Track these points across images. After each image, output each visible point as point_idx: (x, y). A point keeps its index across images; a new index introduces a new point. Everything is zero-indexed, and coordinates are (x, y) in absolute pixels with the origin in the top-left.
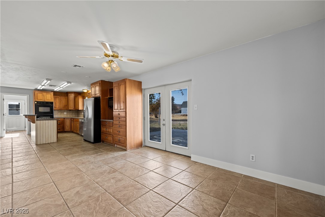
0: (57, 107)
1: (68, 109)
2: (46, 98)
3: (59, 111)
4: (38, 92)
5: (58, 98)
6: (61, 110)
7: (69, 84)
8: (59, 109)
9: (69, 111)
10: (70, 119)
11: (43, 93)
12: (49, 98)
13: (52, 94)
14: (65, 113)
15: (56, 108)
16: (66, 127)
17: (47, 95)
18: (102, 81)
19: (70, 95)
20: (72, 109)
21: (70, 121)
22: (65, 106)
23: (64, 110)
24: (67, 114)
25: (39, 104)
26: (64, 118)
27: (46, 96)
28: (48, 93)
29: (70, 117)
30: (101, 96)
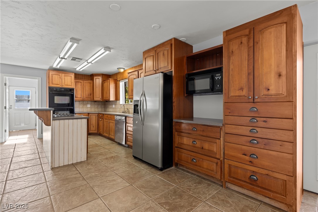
0: (79, 96)
1: (93, 99)
2: (65, 83)
3: (80, 103)
4: (54, 73)
5: (81, 82)
6: (83, 101)
7: (107, 52)
8: (82, 99)
9: (93, 103)
10: (97, 115)
11: (61, 74)
12: (68, 82)
13: (73, 76)
14: (89, 106)
15: (77, 98)
16: (92, 126)
17: (66, 78)
18: (176, 40)
19: (96, 79)
20: (99, 99)
21: (97, 117)
22: (89, 95)
23: (88, 101)
24: (91, 108)
25: (54, 92)
26: (89, 113)
27: (64, 79)
28: (67, 75)
29: (97, 112)
30: (173, 70)
